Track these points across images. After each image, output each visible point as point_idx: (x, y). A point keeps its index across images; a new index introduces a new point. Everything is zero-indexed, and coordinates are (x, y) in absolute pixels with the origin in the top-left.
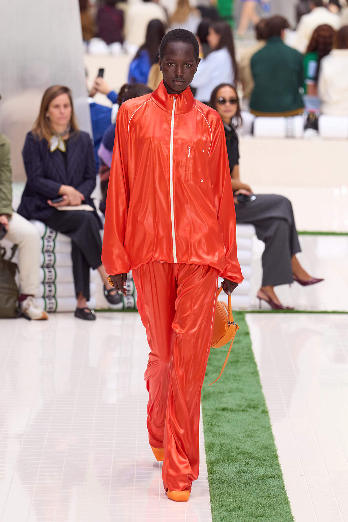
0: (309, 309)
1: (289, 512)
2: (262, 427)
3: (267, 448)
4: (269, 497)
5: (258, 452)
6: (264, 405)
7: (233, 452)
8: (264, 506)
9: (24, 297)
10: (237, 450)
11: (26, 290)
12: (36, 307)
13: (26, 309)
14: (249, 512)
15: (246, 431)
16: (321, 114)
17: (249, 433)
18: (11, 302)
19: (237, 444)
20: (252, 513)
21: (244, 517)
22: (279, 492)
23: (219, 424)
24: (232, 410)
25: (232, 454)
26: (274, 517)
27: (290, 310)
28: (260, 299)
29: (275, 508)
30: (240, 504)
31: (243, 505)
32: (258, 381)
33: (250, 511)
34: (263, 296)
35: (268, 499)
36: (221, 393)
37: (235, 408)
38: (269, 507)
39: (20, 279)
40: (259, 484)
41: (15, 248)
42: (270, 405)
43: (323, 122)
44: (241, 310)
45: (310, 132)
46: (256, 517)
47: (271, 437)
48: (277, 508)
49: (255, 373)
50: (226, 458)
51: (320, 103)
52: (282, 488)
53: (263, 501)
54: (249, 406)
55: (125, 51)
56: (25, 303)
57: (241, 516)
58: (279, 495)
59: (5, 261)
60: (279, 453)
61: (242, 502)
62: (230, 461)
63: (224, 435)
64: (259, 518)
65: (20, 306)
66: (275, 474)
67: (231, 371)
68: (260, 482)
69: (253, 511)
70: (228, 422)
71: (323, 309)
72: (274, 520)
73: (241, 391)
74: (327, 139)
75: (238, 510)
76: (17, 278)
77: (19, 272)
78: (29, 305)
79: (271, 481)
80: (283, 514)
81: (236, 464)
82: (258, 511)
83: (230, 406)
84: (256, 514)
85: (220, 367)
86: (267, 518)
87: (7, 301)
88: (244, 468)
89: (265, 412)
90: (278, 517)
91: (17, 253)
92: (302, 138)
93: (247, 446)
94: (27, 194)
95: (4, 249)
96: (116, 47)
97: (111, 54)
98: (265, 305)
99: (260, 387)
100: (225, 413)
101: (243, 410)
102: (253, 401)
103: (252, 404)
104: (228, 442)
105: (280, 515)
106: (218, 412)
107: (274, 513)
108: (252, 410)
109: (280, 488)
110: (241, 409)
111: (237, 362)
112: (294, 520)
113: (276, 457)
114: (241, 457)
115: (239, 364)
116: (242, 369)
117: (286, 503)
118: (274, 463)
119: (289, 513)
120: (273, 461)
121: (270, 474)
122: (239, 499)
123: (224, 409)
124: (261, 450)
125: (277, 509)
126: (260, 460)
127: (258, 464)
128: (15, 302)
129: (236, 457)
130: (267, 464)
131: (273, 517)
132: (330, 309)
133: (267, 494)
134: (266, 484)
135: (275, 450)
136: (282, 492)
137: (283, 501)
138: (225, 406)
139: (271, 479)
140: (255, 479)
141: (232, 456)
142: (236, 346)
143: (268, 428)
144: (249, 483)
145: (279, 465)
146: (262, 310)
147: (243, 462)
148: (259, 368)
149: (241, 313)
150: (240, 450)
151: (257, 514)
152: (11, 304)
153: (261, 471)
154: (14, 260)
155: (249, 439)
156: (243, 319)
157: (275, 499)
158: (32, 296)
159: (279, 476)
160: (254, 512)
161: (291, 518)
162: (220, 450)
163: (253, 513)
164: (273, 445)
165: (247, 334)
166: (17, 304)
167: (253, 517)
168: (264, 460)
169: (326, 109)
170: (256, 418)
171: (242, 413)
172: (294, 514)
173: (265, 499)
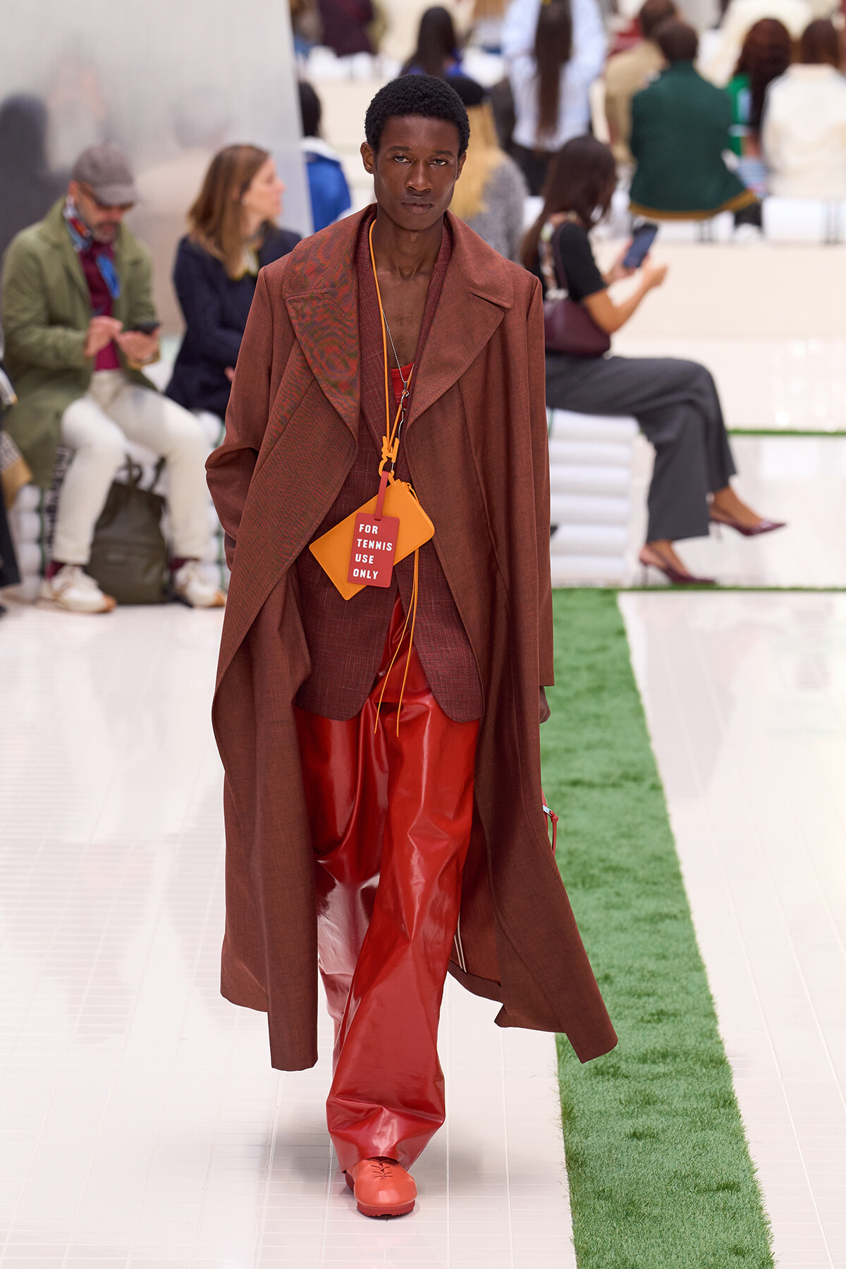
0: (745, 583)
1: (704, 987)
2: (654, 818)
3: (660, 859)
4: (664, 957)
5: (643, 868)
6: (655, 774)
7: (592, 867)
8: (655, 975)
9: (178, 563)
10: (601, 865)
11: (184, 547)
12: (204, 582)
13: (184, 587)
14: (624, 987)
15: (619, 825)
16: (769, 194)
17: (624, 829)
18: (155, 571)
19: (603, 852)
20: (631, 990)
21: (615, 997)
22: (683, 947)
23: (566, 812)
24: (591, 785)
25: (591, 872)
26: (675, 997)
27: (707, 585)
28: (645, 563)
29: (677, 978)
30: (607, 971)
31: (613, 973)
32: (643, 727)
33: (627, 985)
34: (649, 556)
35: (663, 961)
36: (568, 751)
37: (597, 779)
38: (665, 976)
39: (172, 527)
40: (645, 931)
41: (161, 465)
42: (667, 773)
43: (771, 210)
44: (609, 587)
45: (747, 231)
46: (639, 996)
47: (668, 837)
48: (680, 978)
49: (639, 712)
50: (579, 880)
51: (768, 170)
52: (690, 938)
53: (651, 965)
54: (626, 777)
55: (378, 74)
56: (181, 575)
57: (609, 994)
58: (683, 953)
59: (142, 492)
60: (685, 869)
61: (613, 967)
62: (587, 886)
63: (575, 833)
64: (645, 999)
65: (172, 580)
66: (675, 911)
67: (589, 707)
68: (647, 927)
69: (633, 984)
70: (584, 808)
71: (771, 582)
72: (674, 1002)
73: (609, 746)
74: (782, 244)
75: (603, 984)
76: (165, 525)
77: (168, 511)
78: (188, 579)
79: (667, 926)
80: (692, 989)
81: (599, 892)
82: (644, 985)
83: (587, 777)
84: (639, 991)
85: (568, 700)
86: (661, 998)
87: (147, 570)
88: (615, 900)
89: (657, 788)
90: (682, 995)
91: (164, 476)
92: (731, 242)
93: (620, 854)
94: (184, 360)
95: (139, 467)
96: (361, 63)
97: (352, 78)
98: (656, 576)
99: (646, 738)
100: (578, 791)
101: (614, 785)
102: (633, 764)
103: (632, 771)
104: (582, 847)
105: (687, 993)
106: (565, 789)
107: (675, 989)
108: (630, 785)
109: (686, 940)
110: (610, 781)
111: (601, 688)
112: (713, 1001)
113: (678, 876)
114: (610, 877)
115: (605, 695)
116: (613, 704)
117: (699, 968)
118: (675, 889)
119: (703, 989)
120: (673, 885)
121: (665, 910)
122: (606, 961)
123: (575, 783)
124: (649, 863)
125: (681, 981)
126: (648, 883)
127: (643, 892)
128: (161, 573)
129: (599, 877)
130: (662, 890)
131: (672, 996)
132: (785, 582)
133: (660, 951)
134: (659, 931)
135: (676, 864)
136: (690, 947)
137: (691, 964)
138: (575, 776)
139: (668, 921)
140: (637, 920)
141: (592, 876)
142: (599, 657)
143: (662, 820)
144: (625, 929)
145: (682, 893)
146: (651, 582)
147: (612, 887)
148: (647, 701)
149: (609, 593)
150: (607, 864)
151: (642, 990)
152: (154, 575)
153: (650, 906)
154: (159, 490)
155: (624, 841)
156: (613, 604)
157: (677, 961)
158: (196, 560)
159: (683, 915)
160: (635, 986)
161: (707, 998)
162: (570, 863)
163: (634, 989)
164: (672, 853)
165: (621, 633)
166: (166, 576)
167: (633, 996)
168: (655, 884)
169: (778, 185)
170: (639, 800)
171: (610, 791)
172: (714, 990)
173: (657, 960)
